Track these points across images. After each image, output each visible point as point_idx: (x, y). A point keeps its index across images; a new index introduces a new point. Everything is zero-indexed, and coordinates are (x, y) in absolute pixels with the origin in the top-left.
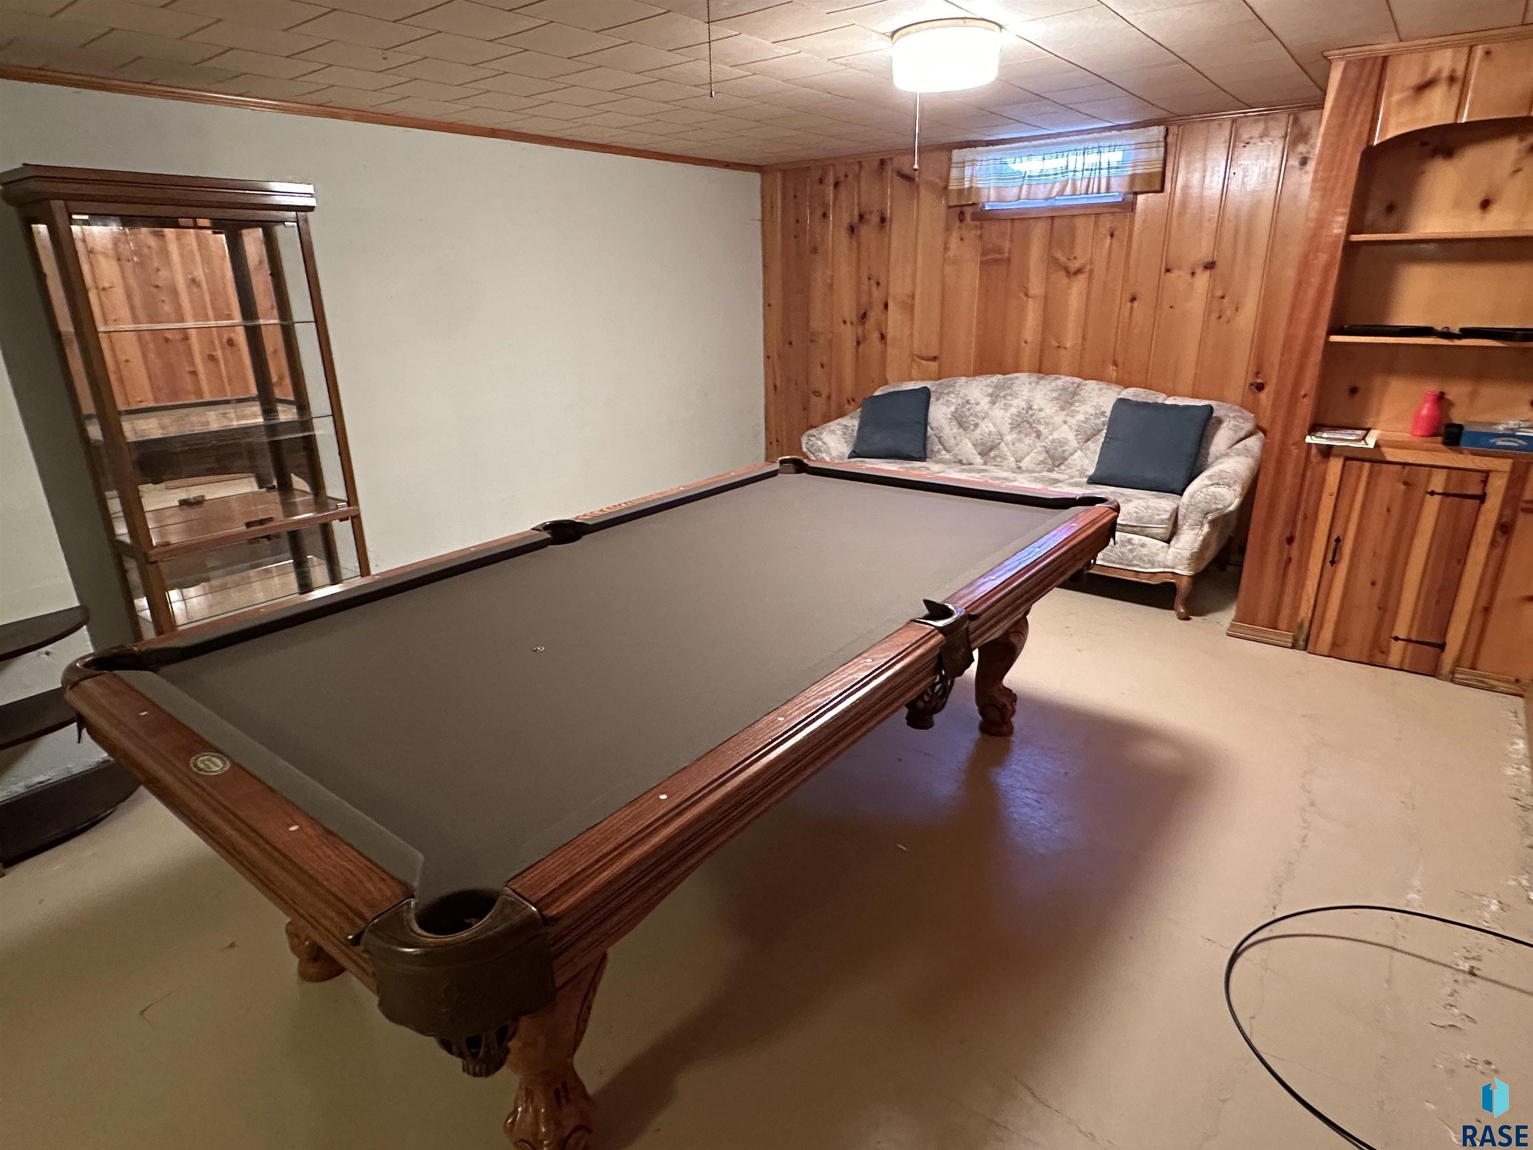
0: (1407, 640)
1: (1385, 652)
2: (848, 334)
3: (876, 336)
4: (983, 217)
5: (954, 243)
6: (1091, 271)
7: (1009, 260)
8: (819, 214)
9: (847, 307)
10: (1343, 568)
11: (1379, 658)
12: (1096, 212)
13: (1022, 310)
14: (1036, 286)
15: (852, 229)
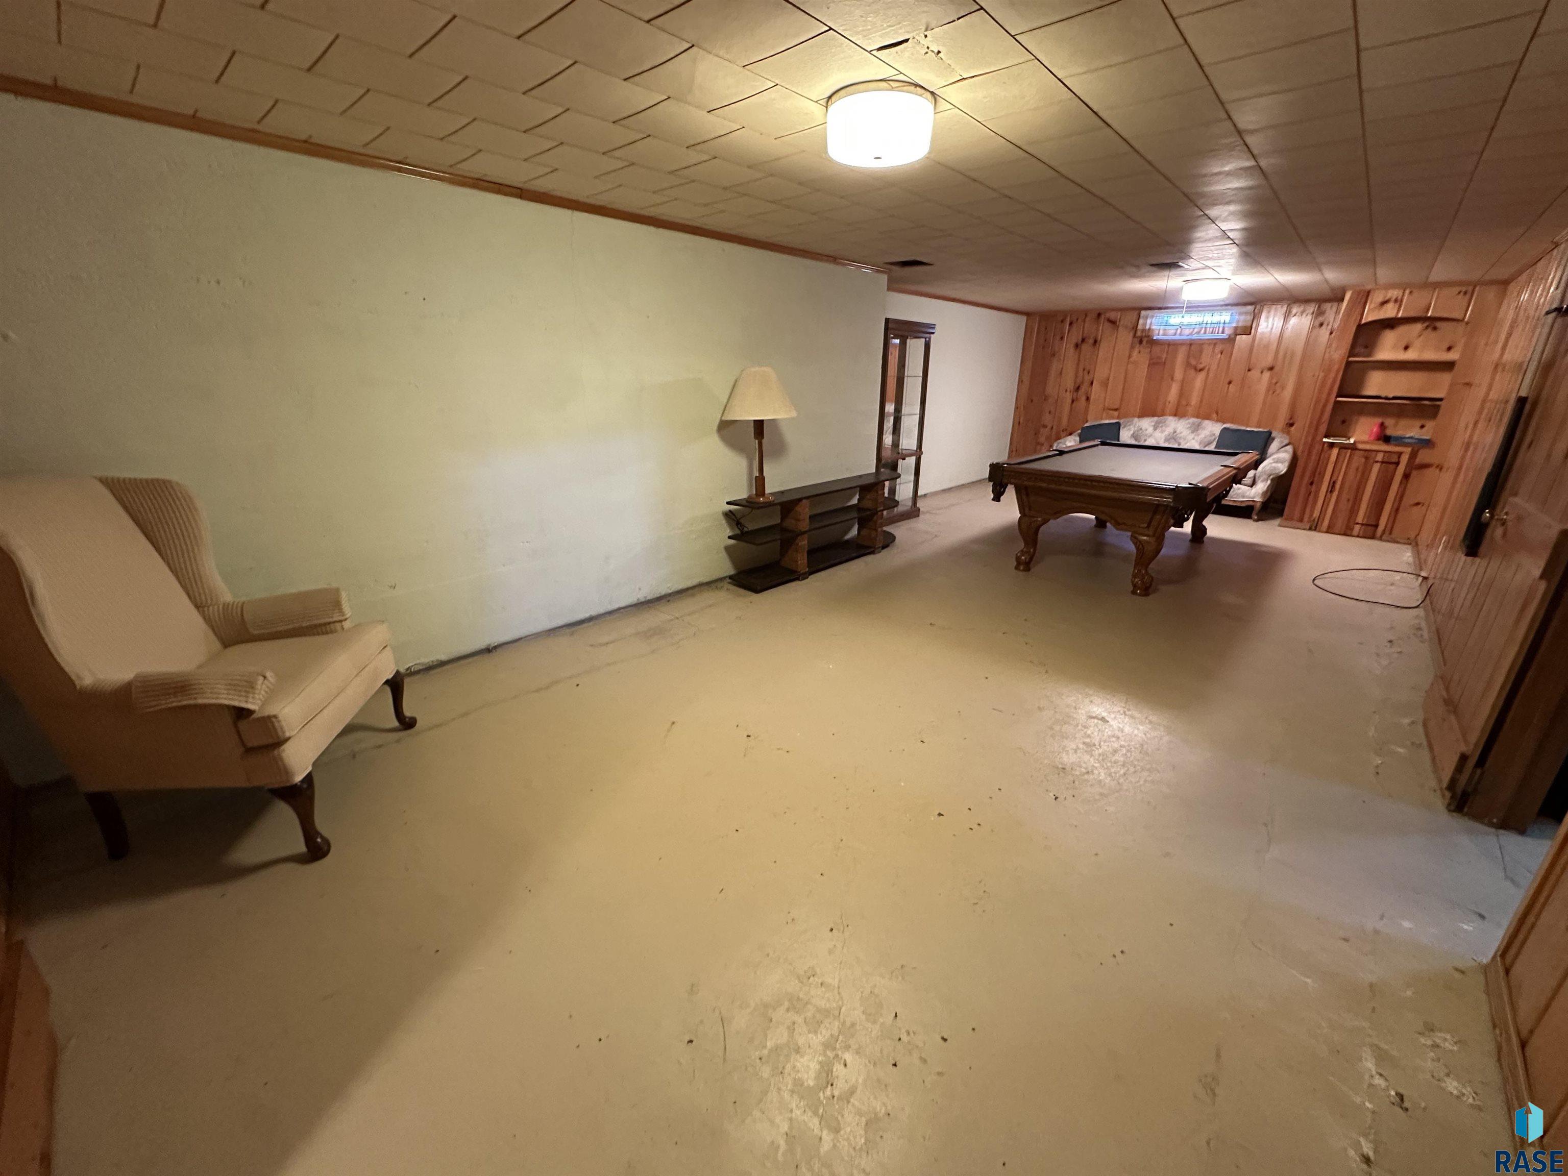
0: (1362, 524)
1: (1352, 529)
2: (1068, 397)
3: (1084, 398)
4: (1153, 343)
5: (1135, 353)
6: (1209, 370)
7: (1165, 363)
8: (1058, 338)
9: (1069, 384)
10: (1335, 494)
11: (1349, 532)
12: (1214, 342)
13: (1170, 387)
14: (1178, 374)
15: (1077, 346)
